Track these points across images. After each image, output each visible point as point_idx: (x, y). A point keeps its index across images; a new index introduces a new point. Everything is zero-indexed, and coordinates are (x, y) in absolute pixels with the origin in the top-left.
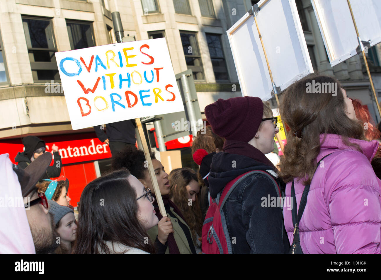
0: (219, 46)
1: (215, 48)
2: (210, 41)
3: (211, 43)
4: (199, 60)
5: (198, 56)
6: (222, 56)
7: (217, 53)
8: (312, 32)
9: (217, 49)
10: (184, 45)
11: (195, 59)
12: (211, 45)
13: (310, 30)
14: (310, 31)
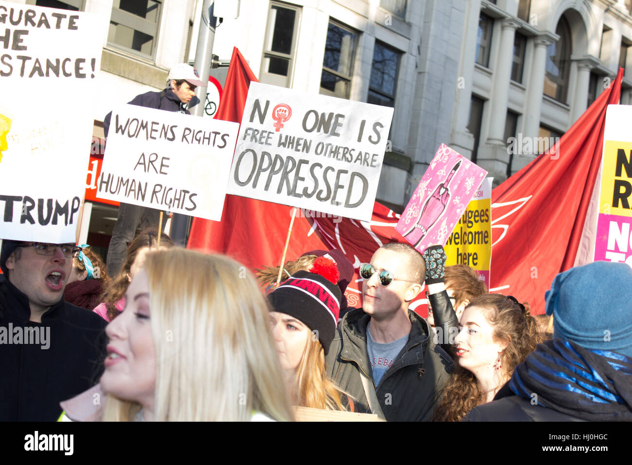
0: (392, 73)
1: (383, 73)
2: (380, 58)
3: (380, 62)
4: (346, 84)
5: (347, 77)
6: (391, 93)
7: (384, 84)
8: (571, 108)
9: (386, 77)
10: (329, 47)
11: (338, 81)
12: (379, 66)
13: (568, 102)
14: (568, 105)
